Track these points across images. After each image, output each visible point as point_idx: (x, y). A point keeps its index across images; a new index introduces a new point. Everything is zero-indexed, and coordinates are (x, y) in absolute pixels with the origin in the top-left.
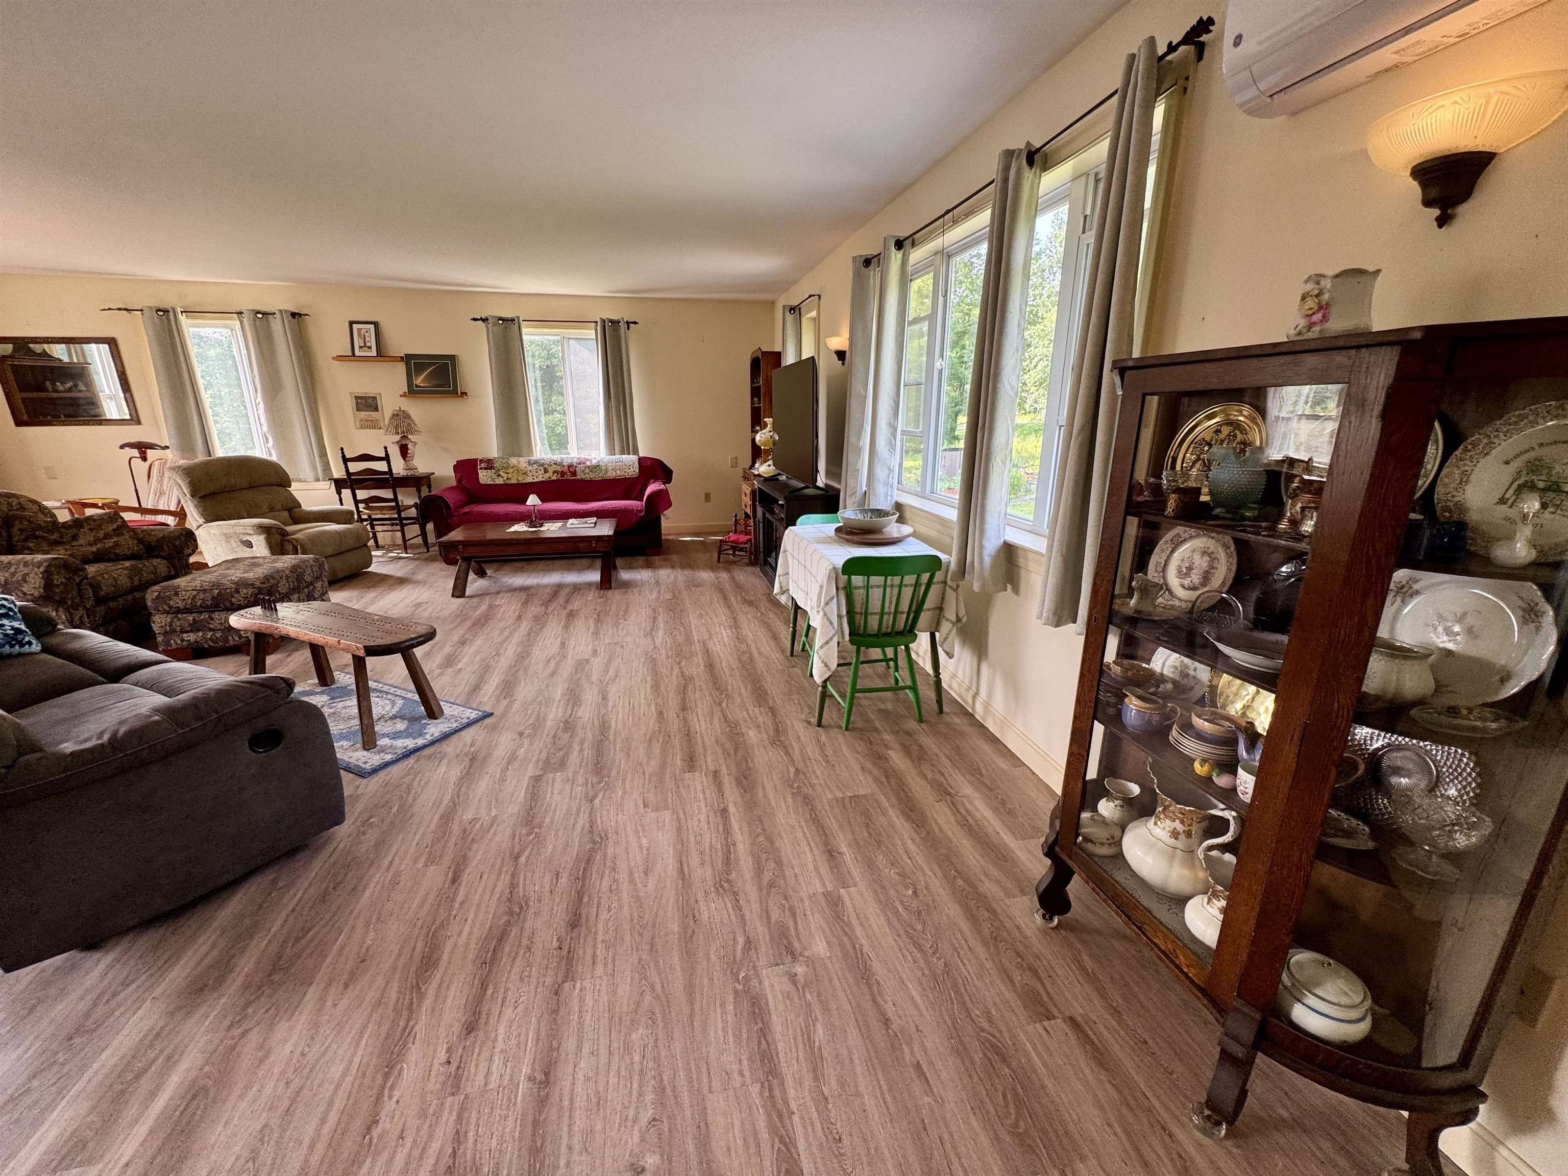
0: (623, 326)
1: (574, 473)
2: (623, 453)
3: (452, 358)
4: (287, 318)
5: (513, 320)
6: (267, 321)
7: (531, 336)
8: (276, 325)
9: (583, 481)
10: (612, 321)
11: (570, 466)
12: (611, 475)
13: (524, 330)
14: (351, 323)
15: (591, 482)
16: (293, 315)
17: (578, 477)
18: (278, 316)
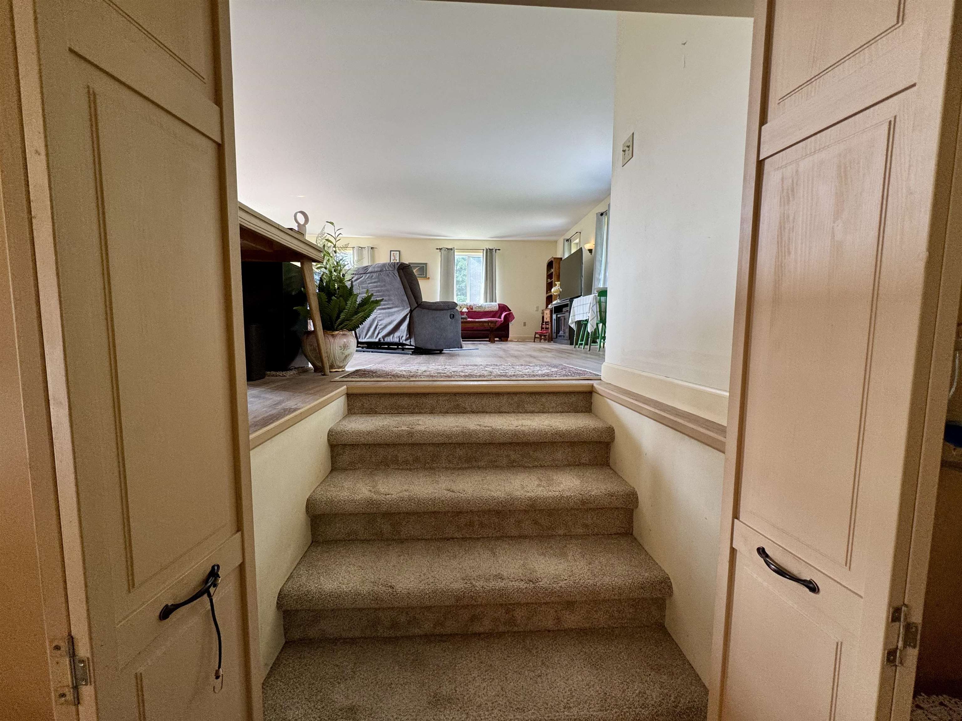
0: (494, 251)
1: (472, 309)
2: (490, 302)
3: (426, 264)
4: (370, 249)
5: (452, 249)
6: (362, 251)
7: (458, 255)
8: (365, 252)
9: (475, 312)
10: (490, 249)
11: (470, 306)
12: (487, 309)
13: (456, 253)
14: (391, 251)
15: (479, 312)
16: (372, 248)
17: (474, 310)
18: (367, 249)
